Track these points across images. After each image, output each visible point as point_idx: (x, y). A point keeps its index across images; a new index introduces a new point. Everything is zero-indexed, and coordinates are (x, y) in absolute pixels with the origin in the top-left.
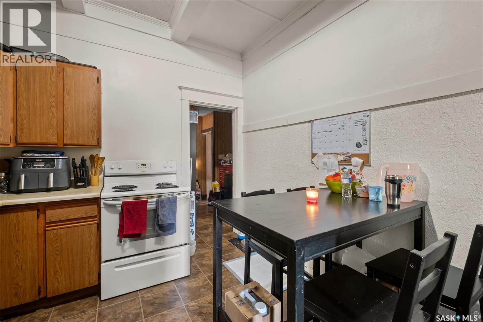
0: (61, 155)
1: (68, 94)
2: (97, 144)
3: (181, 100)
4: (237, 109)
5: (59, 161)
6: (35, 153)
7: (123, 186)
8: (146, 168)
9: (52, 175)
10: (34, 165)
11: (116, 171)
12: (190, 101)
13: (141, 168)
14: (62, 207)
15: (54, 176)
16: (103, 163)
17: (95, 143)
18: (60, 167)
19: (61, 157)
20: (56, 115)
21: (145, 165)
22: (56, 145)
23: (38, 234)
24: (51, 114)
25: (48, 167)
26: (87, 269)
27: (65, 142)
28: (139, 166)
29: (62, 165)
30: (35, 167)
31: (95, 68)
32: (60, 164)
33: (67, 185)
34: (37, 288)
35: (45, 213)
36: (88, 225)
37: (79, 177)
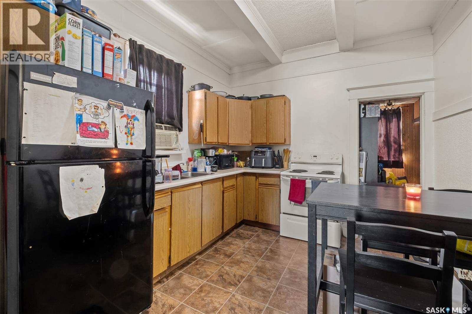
0: (269, 149)
1: (271, 115)
2: (284, 142)
3: (349, 100)
4: (423, 94)
5: (268, 152)
6: (259, 148)
7: (299, 170)
8: (316, 158)
9: (264, 160)
10: (258, 154)
11: (297, 160)
12: (358, 99)
13: (313, 158)
14: (265, 176)
15: (265, 160)
16: (289, 154)
17: (283, 141)
18: (268, 156)
19: (269, 150)
20: (266, 128)
21: (316, 156)
22: (266, 143)
23: (256, 188)
24: (264, 127)
25: (263, 156)
26: (275, 215)
27: (270, 142)
28: (312, 157)
29: (269, 155)
30: (258, 155)
31: (284, 96)
32: (268, 154)
33: (270, 166)
34: (255, 215)
35: (258, 178)
36: (276, 189)
37: (277, 162)
